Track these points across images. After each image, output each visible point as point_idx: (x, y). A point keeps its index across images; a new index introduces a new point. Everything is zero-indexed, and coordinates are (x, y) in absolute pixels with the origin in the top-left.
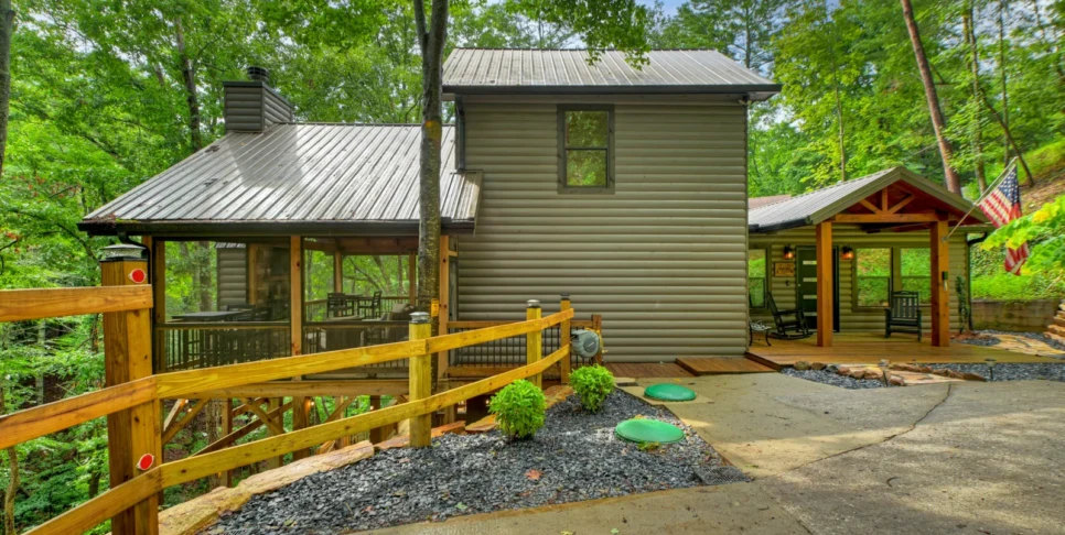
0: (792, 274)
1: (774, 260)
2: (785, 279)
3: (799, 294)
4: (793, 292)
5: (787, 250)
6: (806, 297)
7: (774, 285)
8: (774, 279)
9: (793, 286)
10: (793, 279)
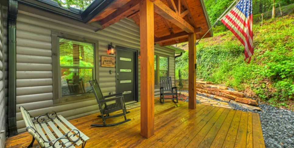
0: (114, 66)
1: (100, 53)
2: (108, 69)
3: (118, 80)
4: (114, 79)
5: (110, 47)
6: (122, 82)
7: (101, 74)
8: (101, 69)
9: (114, 74)
10: (114, 70)
